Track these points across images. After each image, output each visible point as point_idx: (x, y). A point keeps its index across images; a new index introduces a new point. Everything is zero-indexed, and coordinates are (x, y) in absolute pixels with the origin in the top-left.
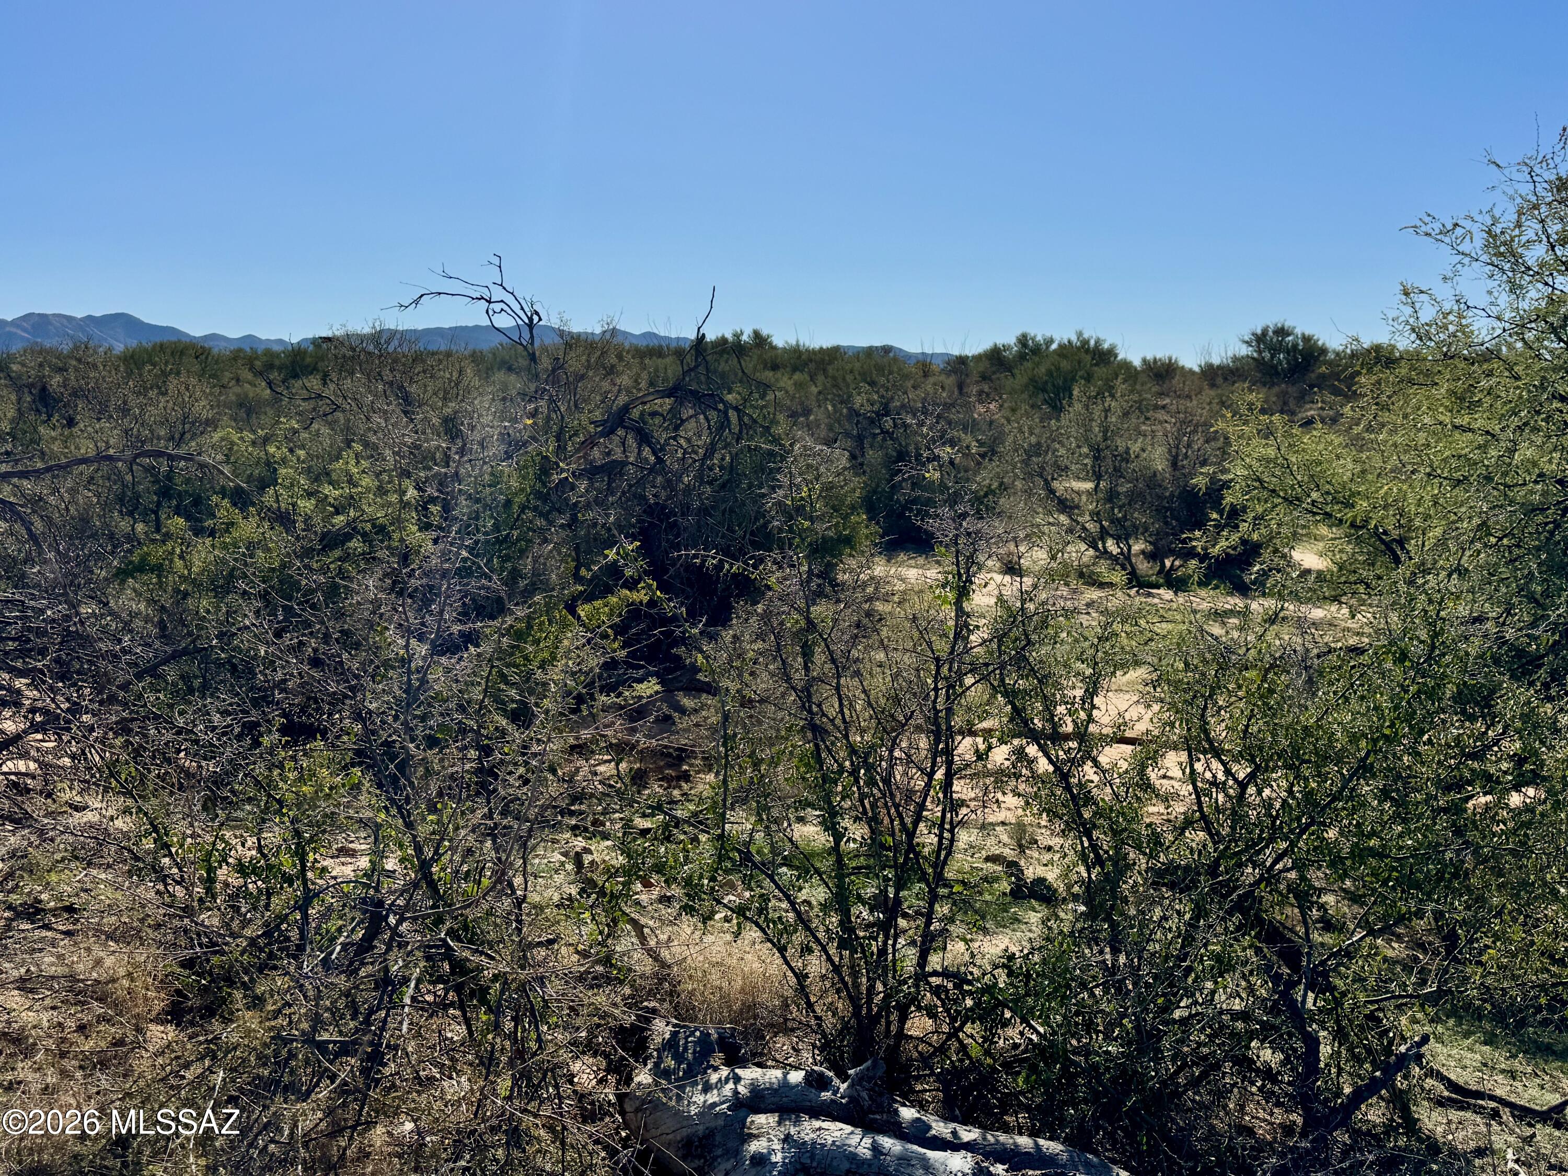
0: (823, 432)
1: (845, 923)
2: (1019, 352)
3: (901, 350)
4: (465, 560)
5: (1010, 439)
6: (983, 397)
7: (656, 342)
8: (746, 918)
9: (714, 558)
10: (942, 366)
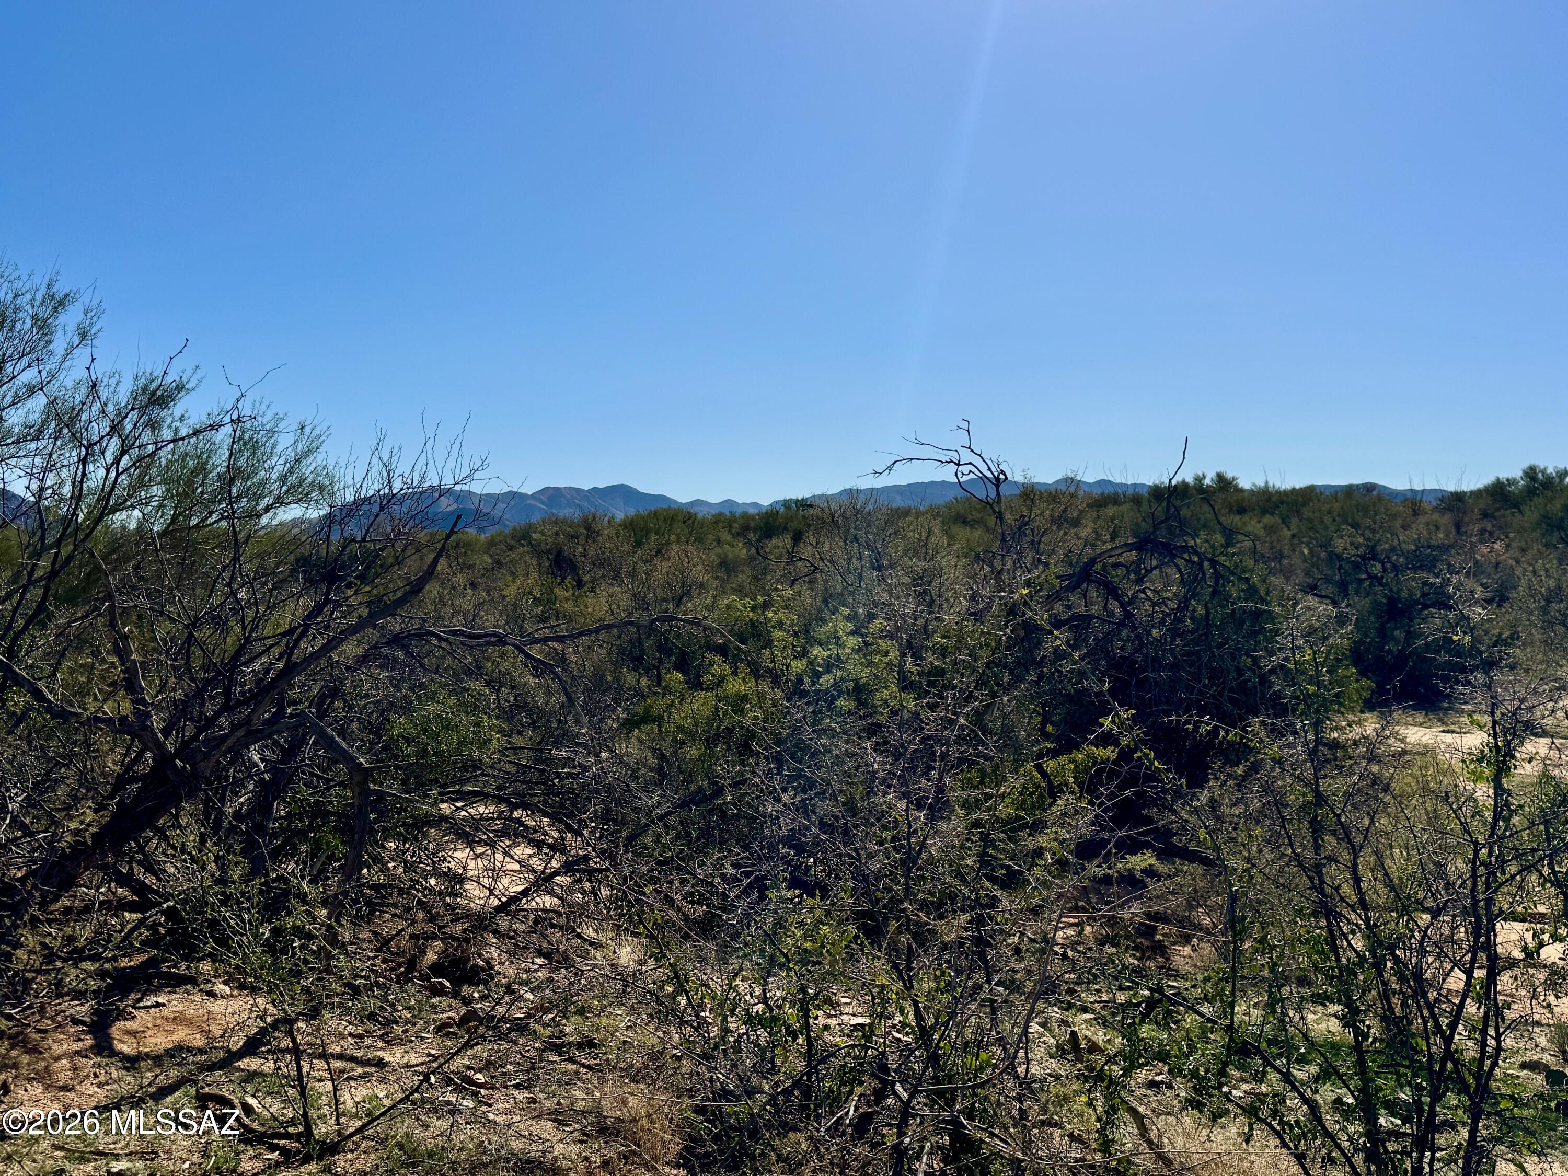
0: (1300, 578)
1: (1374, 1133)
2: (1527, 486)
3: (1385, 487)
4: (962, 728)
5: (1523, 583)
6: (1486, 536)
7: (1112, 490)
8: (1259, 1119)
9: (1208, 724)
10: (1434, 504)
